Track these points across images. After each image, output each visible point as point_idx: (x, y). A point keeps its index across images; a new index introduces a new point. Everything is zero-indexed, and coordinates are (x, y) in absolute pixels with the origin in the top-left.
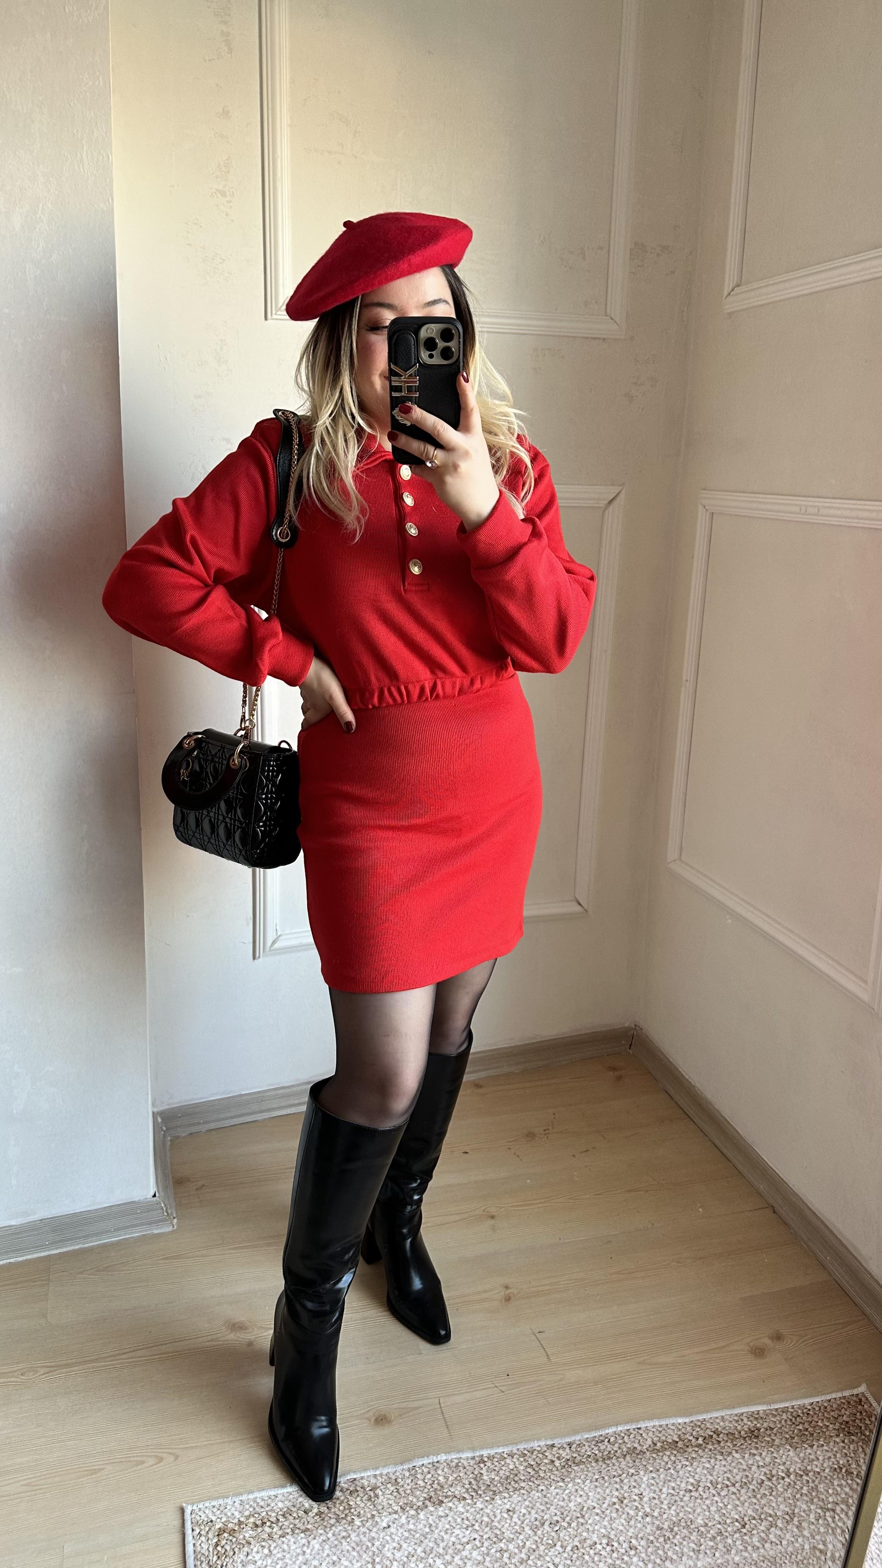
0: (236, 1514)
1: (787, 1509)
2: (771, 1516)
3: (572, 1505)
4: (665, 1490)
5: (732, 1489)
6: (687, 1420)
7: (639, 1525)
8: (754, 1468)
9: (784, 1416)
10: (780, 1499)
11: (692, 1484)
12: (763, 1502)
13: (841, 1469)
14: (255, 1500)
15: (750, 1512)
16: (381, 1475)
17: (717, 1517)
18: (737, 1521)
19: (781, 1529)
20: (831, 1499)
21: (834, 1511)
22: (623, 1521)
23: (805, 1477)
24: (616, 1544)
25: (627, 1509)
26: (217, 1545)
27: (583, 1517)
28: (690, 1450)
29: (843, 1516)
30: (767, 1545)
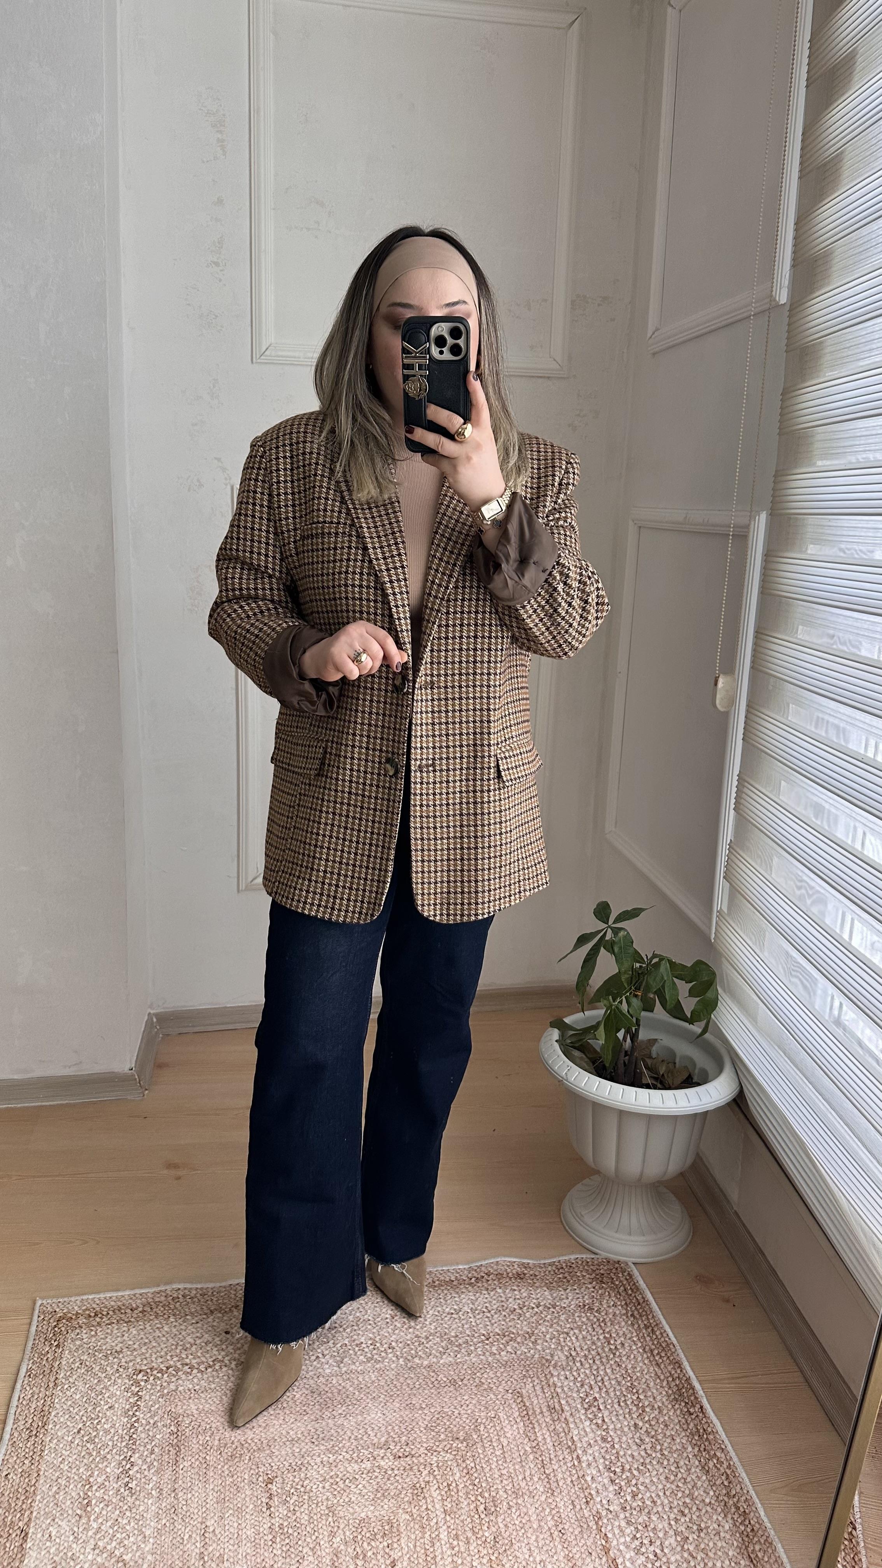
0: (76, 1308)
1: (529, 1330)
2: (513, 1333)
3: (351, 1318)
4: (431, 1312)
5: (489, 1315)
6: (466, 1267)
7: (402, 1334)
8: (511, 1300)
9: (550, 1269)
10: (525, 1323)
11: (455, 1310)
12: (510, 1324)
13: (585, 1306)
14: (93, 1299)
15: (497, 1330)
16: (201, 1289)
17: (468, 1332)
18: (484, 1335)
19: (518, 1343)
20: (568, 1326)
21: (567, 1334)
22: (390, 1330)
23: (552, 1310)
24: (378, 1345)
25: (396, 1323)
26: (55, 1326)
27: (358, 1325)
28: (462, 1287)
29: (573, 1338)
30: (502, 1353)
